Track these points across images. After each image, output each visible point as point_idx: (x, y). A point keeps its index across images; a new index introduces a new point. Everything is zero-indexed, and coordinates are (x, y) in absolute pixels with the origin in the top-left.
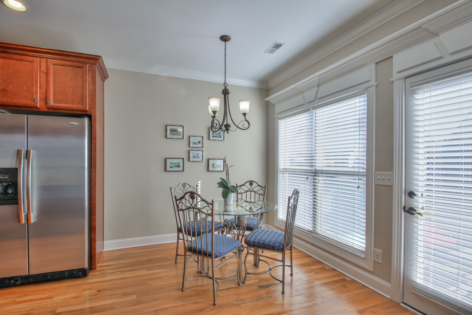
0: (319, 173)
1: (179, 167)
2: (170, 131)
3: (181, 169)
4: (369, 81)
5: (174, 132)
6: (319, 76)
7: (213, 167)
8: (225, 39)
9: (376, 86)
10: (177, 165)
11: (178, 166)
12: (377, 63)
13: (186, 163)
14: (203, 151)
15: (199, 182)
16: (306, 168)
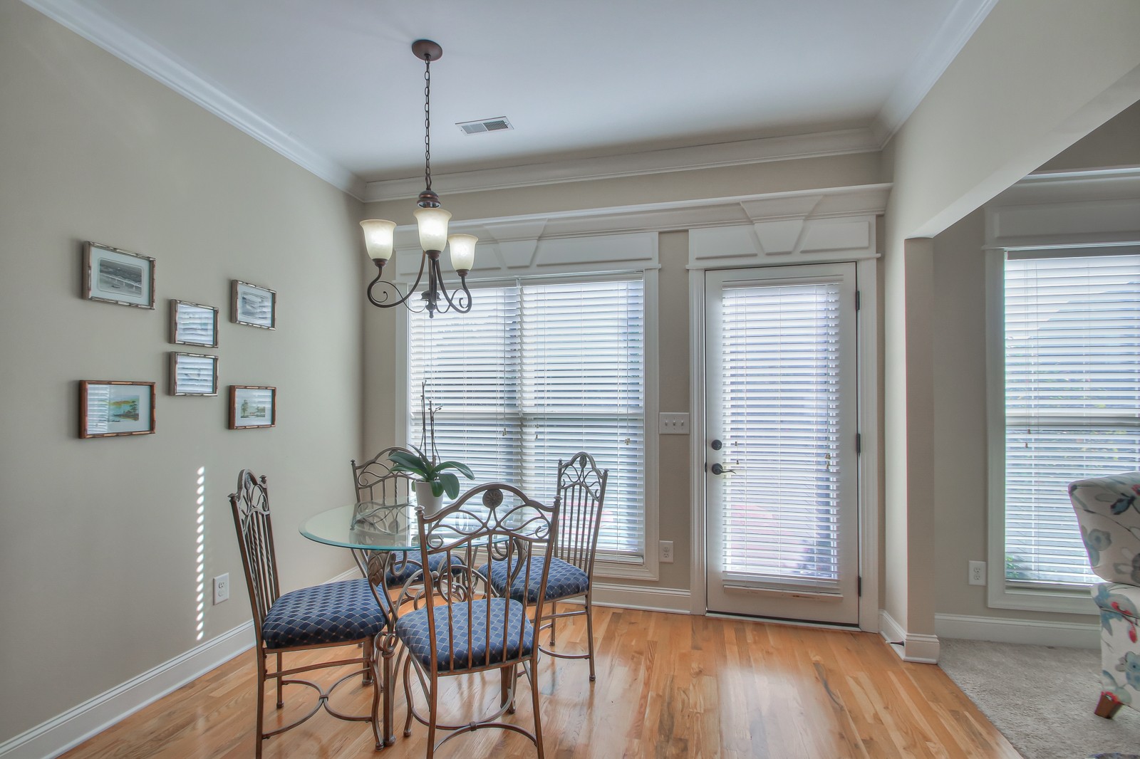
0: (531, 420)
1: (135, 417)
2: (101, 271)
3: (142, 424)
4: (650, 259)
5: (116, 275)
6: (549, 220)
7: (246, 415)
8: (425, 50)
9: (660, 270)
10: (127, 408)
11: (133, 415)
12: (660, 233)
13: (161, 399)
14: (215, 360)
15: (201, 471)
16: (501, 409)
